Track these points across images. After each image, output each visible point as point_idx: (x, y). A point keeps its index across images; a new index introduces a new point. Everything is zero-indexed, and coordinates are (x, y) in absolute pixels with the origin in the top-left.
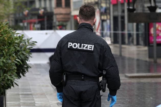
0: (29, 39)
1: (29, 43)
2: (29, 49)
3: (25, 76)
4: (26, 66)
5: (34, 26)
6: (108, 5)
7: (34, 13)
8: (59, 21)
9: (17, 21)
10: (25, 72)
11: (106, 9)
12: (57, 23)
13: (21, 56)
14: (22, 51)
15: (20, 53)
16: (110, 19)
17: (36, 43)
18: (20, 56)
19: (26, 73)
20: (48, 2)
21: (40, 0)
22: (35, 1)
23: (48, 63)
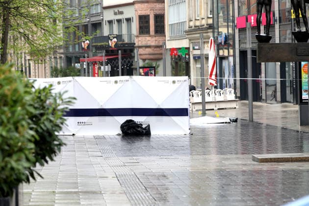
0: (62, 93)
1: (62, 100)
2: (62, 110)
3: (55, 161)
4: (56, 143)
5: (99, 68)
6: (231, 31)
7: (100, 45)
8: (144, 60)
9: (69, 60)
10: (55, 152)
11: (227, 38)
12: (141, 64)
13: (47, 123)
14: (48, 114)
15: (45, 117)
16: (234, 56)
17: (74, 101)
18: (43, 123)
19: (56, 154)
20: (124, 25)
21: (110, 22)
22: (100, 23)
23: (119, 135)
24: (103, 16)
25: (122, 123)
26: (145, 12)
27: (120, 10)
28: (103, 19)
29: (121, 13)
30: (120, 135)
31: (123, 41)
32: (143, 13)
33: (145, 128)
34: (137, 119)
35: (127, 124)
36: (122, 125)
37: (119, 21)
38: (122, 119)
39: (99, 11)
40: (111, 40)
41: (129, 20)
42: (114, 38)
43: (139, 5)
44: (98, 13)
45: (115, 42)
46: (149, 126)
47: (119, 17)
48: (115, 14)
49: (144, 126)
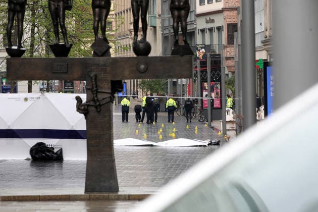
20: (216, 34)
21: (203, 31)
22: (194, 32)
23: (28, 159)
24: (196, 25)
25: (31, 146)
26: (234, 20)
27: (211, 18)
28: (196, 27)
29: (213, 21)
30: (30, 159)
31: (214, 52)
32: (232, 21)
33: (57, 152)
34: (49, 142)
35: (37, 147)
36: (31, 149)
37: (211, 30)
38: (32, 142)
39: (193, 20)
40: (199, 50)
41: (219, 29)
42: (202, 48)
43: (228, 12)
44: (192, 21)
45: (203, 52)
46: (61, 150)
47: (210, 25)
48: (207, 22)
49: (55, 151)
